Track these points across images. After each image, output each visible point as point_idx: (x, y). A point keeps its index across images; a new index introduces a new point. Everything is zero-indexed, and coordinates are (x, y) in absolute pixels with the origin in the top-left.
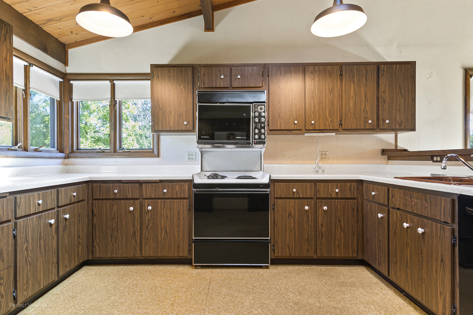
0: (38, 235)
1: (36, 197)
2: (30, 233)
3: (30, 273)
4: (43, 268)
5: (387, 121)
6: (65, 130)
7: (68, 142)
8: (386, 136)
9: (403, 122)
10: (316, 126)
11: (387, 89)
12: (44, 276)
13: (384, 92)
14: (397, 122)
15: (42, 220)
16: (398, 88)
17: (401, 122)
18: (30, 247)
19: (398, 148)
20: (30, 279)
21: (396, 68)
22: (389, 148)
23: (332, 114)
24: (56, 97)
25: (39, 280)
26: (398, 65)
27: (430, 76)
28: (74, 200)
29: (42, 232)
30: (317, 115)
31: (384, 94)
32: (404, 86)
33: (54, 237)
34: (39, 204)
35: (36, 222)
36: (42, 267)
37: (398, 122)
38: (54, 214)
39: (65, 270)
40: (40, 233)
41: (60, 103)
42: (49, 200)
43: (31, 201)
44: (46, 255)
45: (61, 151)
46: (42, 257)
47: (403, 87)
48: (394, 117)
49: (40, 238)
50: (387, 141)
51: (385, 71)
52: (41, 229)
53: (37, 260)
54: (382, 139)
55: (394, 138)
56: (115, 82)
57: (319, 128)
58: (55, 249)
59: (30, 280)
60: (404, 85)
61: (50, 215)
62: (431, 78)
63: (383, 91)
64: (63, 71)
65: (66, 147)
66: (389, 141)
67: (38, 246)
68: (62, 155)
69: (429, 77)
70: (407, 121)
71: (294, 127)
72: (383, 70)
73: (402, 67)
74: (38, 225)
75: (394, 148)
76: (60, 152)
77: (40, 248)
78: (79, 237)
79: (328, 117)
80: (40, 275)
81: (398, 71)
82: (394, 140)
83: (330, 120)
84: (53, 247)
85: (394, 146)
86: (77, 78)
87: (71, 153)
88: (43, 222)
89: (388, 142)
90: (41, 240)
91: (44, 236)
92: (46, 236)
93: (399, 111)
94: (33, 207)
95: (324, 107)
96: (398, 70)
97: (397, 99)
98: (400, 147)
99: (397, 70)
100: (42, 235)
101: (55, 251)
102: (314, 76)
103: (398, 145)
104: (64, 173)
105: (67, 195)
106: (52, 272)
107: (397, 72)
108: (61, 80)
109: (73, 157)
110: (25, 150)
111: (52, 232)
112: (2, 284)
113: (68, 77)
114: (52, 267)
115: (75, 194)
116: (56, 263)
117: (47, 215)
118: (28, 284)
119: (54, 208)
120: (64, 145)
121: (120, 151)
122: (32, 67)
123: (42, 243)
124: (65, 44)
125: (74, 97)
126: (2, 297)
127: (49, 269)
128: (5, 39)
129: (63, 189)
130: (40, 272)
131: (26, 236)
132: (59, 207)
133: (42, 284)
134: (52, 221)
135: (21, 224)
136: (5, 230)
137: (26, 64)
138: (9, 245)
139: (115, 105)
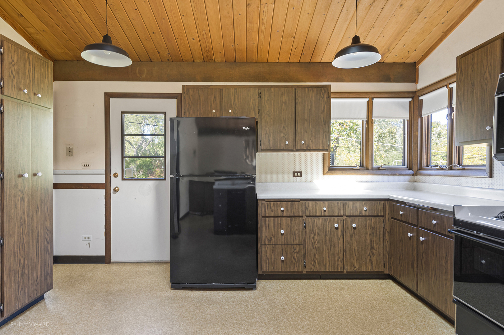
0: (324, 232)
1: (322, 205)
2: (316, 228)
3: (316, 256)
4: (329, 257)
6: (414, 147)
7: (417, 159)
12: (329, 264)
15: (327, 222)
18: (317, 238)
20: (316, 259)
24: (406, 118)
25: (325, 264)
28: (365, 214)
29: (328, 231)
33: (340, 238)
34: (325, 211)
35: (322, 222)
36: (327, 256)
38: (340, 220)
39: (354, 270)
40: (326, 231)
41: (410, 121)
42: (335, 209)
43: (318, 207)
44: (332, 249)
46: (328, 249)
49: (325, 234)
52: (326, 228)
53: (323, 249)
58: (341, 248)
59: (317, 261)
61: (336, 220)
64: (413, 90)
65: (415, 165)
67: (324, 240)
68: (411, 172)
74: (324, 225)
76: (409, 169)
77: (326, 241)
78: (372, 248)
80: (326, 261)
84: (340, 245)
87: (420, 170)
88: (329, 224)
90: (327, 237)
91: (330, 234)
92: (332, 235)
94: (319, 212)
100: (328, 233)
101: (341, 249)
105: (356, 208)
106: (338, 264)
108: (410, 100)
109: (421, 174)
110: (367, 169)
111: (338, 234)
112: (295, 253)
113: (418, 94)
114: (338, 261)
115: (365, 208)
116: (343, 259)
117: (332, 220)
118: (315, 262)
119: (342, 216)
120: (413, 163)
121: (454, 168)
122: (375, 100)
123: (327, 238)
124: (415, 63)
125: (423, 112)
126: (295, 260)
127: (334, 261)
128: (323, 97)
129: (351, 202)
130: (326, 258)
131: (313, 229)
132: (347, 216)
133: (328, 268)
134: (336, 225)
135: (310, 220)
136: (297, 221)
137: (367, 100)
138: (299, 231)
139: (451, 114)
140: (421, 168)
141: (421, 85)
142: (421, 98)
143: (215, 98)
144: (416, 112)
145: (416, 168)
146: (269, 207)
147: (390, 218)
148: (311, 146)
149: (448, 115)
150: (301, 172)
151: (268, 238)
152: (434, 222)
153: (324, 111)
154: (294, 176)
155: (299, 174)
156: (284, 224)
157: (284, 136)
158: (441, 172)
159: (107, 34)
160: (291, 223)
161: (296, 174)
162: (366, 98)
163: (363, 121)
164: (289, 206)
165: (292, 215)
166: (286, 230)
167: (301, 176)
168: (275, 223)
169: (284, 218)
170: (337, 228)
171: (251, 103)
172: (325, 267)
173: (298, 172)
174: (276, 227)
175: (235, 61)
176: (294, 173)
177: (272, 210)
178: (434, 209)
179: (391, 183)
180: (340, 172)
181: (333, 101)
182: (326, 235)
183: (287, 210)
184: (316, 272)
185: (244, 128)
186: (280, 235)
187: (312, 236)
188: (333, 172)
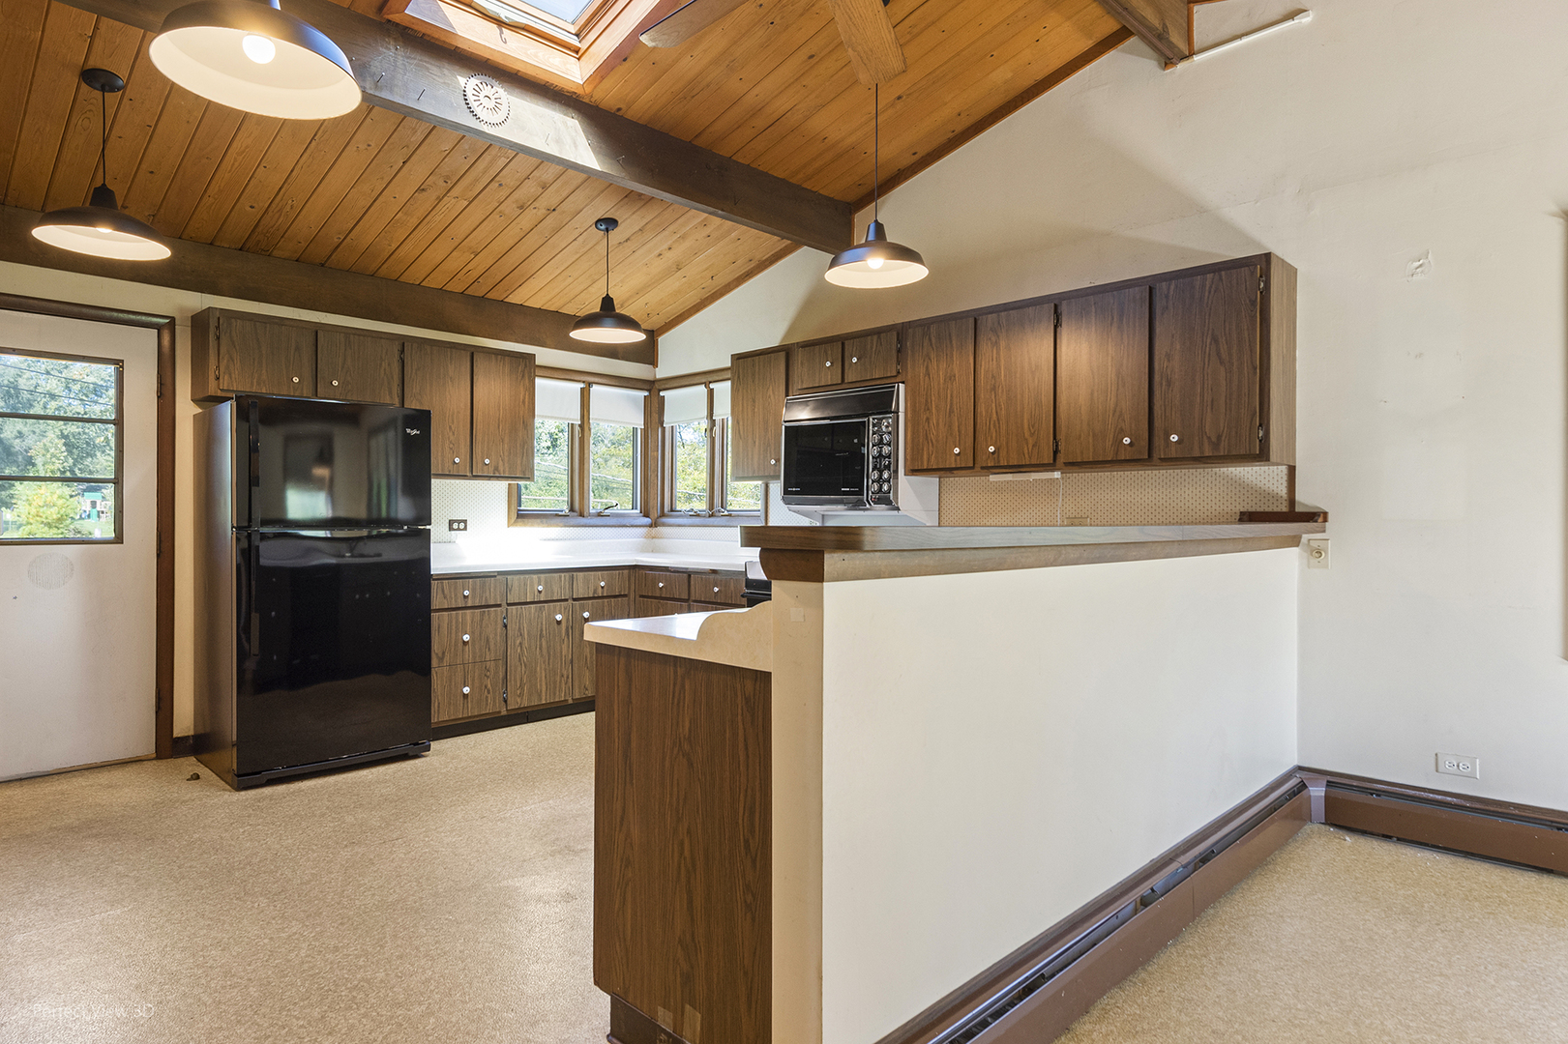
0: (537, 632)
1: (535, 581)
2: (525, 626)
3: (525, 677)
4: (546, 677)
5: (1174, 438)
6: (651, 477)
7: (657, 499)
8: (1258, 473)
9: (1223, 438)
10: (1001, 459)
11: (1178, 347)
12: (546, 689)
13: (1169, 357)
14: (1205, 437)
15: (544, 612)
16: (1209, 341)
17: (1219, 437)
18: (526, 644)
19: (1298, 509)
20: (525, 684)
21: (1203, 286)
22: (1267, 510)
23: (1036, 425)
24: (639, 424)
25: (539, 691)
26: (1209, 276)
27: (1421, 266)
28: (602, 593)
29: (544, 629)
30: (1003, 432)
31: (1169, 361)
32: (1227, 332)
33: (564, 640)
34: (540, 592)
35: (534, 614)
36: (544, 675)
37: (1209, 438)
38: (564, 608)
39: (585, 694)
40: (542, 630)
41: (645, 431)
42: (556, 588)
43: (529, 586)
44: (551, 661)
45: (646, 515)
46: (544, 662)
47: (1225, 334)
48: (1197, 424)
50: (1262, 486)
51: (1171, 298)
52: (542, 624)
53: (536, 664)
54: (1246, 480)
55: (1285, 478)
56: (712, 386)
57: (1008, 461)
58: (565, 657)
60: (1227, 329)
61: (558, 608)
62: (1422, 272)
63: (1167, 352)
64: (650, 377)
65: (653, 506)
66: (1267, 486)
67: (538, 646)
68: (647, 521)
69: (1417, 268)
70: (1236, 433)
71: (956, 461)
72: (1167, 297)
73: (1221, 279)
74: (538, 618)
75: (1285, 509)
76: (644, 516)
77: (540, 649)
79: (1027, 434)
80: (541, 685)
81: (1210, 292)
82: (1285, 484)
83: (1031, 442)
84: (563, 653)
85: (1285, 504)
86: (667, 386)
87: (660, 517)
88: (546, 616)
89: (1263, 489)
90: (543, 639)
91: (548, 635)
92: (551, 636)
93: (1212, 405)
94: (530, 594)
95: (1019, 409)
96: (1211, 287)
97: (1205, 372)
98: (1307, 506)
99: (1207, 288)
100: (544, 632)
101: (565, 660)
102: (998, 337)
103: (1297, 498)
104: (648, 552)
105: (588, 583)
106: (560, 688)
107: (1207, 294)
108: (646, 394)
109: (664, 525)
110: (582, 515)
111: (560, 632)
112: (488, 677)
113: (657, 386)
114: (560, 682)
115: (602, 584)
116: (568, 677)
117: (552, 608)
118: (523, 689)
119: (566, 600)
120: (651, 504)
121: (717, 514)
122: (595, 388)
123: (544, 643)
124: (653, 331)
125: (666, 419)
126: (489, 692)
127: (555, 682)
128: (523, 376)
129: (581, 575)
130: (541, 681)
131: (520, 628)
132: (574, 600)
133: (544, 698)
134: (559, 617)
135: (514, 612)
136: (493, 615)
137: (582, 385)
138: (496, 635)
139: (711, 429)
140: (663, 515)
141: (662, 371)
142: (662, 394)
143: (297, 349)
144: (655, 416)
145: (655, 513)
146: (440, 592)
147: (637, 597)
148: (501, 469)
149: (708, 430)
150: (465, 522)
151: (437, 654)
152: (716, 589)
153: (524, 402)
154: (451, 529)
155: (462, 526)
156: (469, 622)
157: (451, 446)
158: (697, 520)
159: (104, 185)
160: (482, 620)
161: (455, 526)
162: (579, 381)
163: (572, 424)
164: (478, 587)
165: (483, 604)
166: (472, 635)
167: (465, 529)
168: (451, 622)
169: (468, 611)
170: (559, 623)
171: (382, 371)
172: (540, 695)
173: (459, 522)
174: (454, 631)
175: (323, 265)
176: (451, 522)
177: (445, 597)
178: (714, 572)
179: (620, 540)
180: (539, 521)
181: (538, 381)
182: (541, 636)
183: (474, 596)
184: (524, 708)
185: (408, 431)
186: (460, 644)
187: (518, 642)
188: (526, 520)
